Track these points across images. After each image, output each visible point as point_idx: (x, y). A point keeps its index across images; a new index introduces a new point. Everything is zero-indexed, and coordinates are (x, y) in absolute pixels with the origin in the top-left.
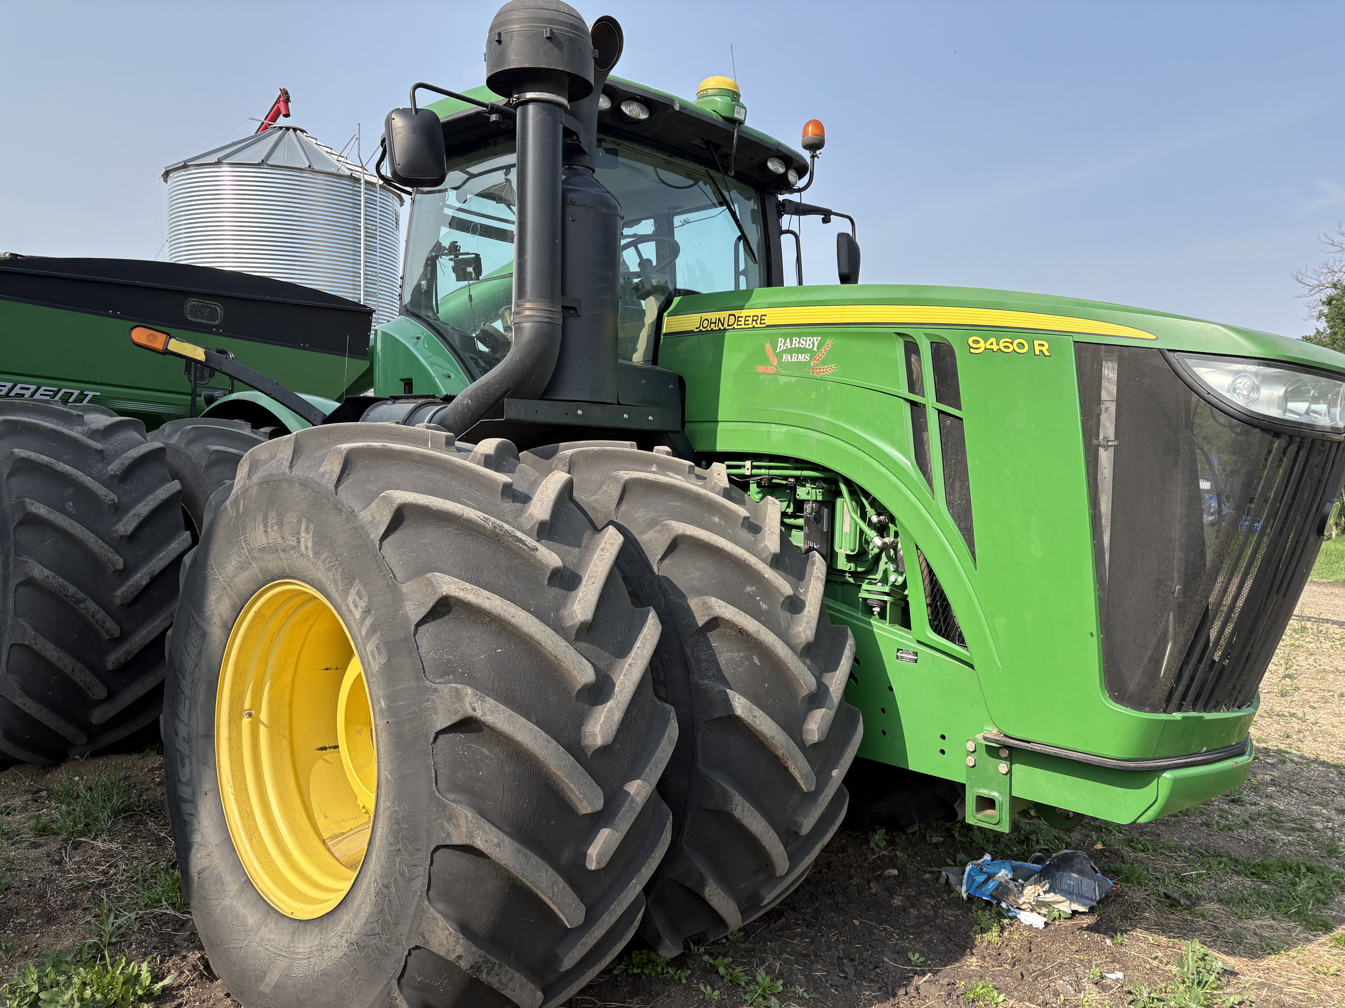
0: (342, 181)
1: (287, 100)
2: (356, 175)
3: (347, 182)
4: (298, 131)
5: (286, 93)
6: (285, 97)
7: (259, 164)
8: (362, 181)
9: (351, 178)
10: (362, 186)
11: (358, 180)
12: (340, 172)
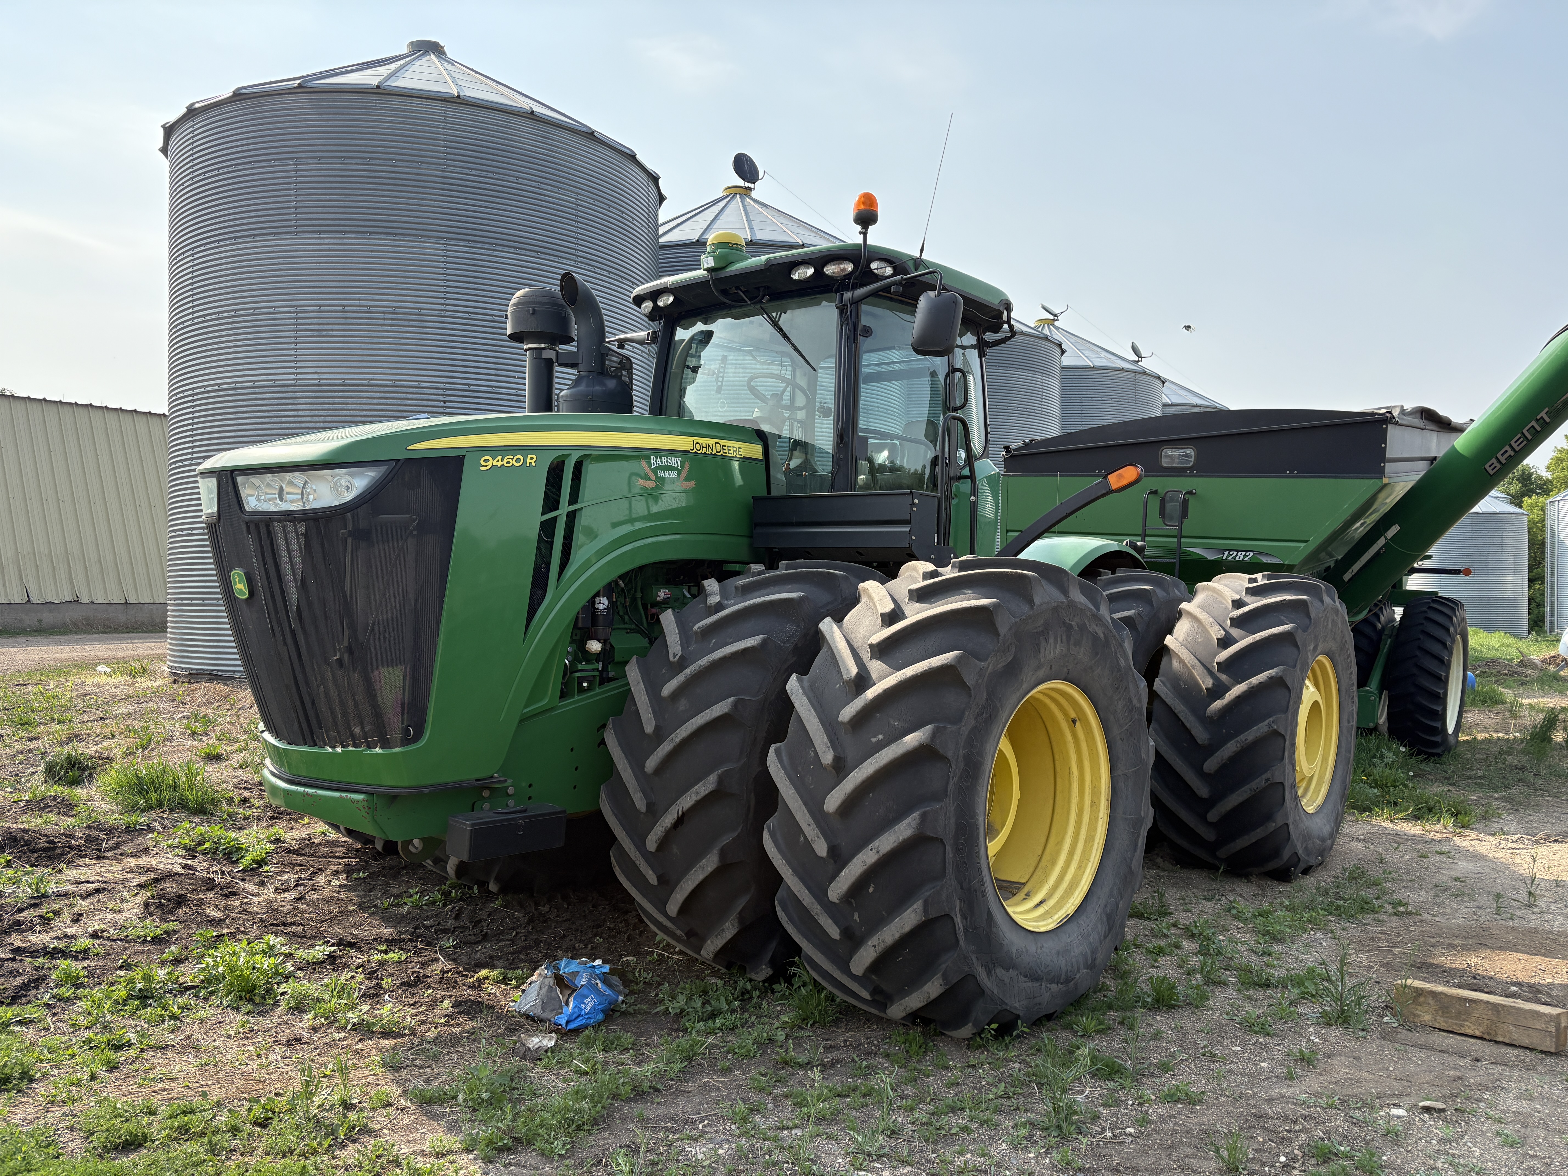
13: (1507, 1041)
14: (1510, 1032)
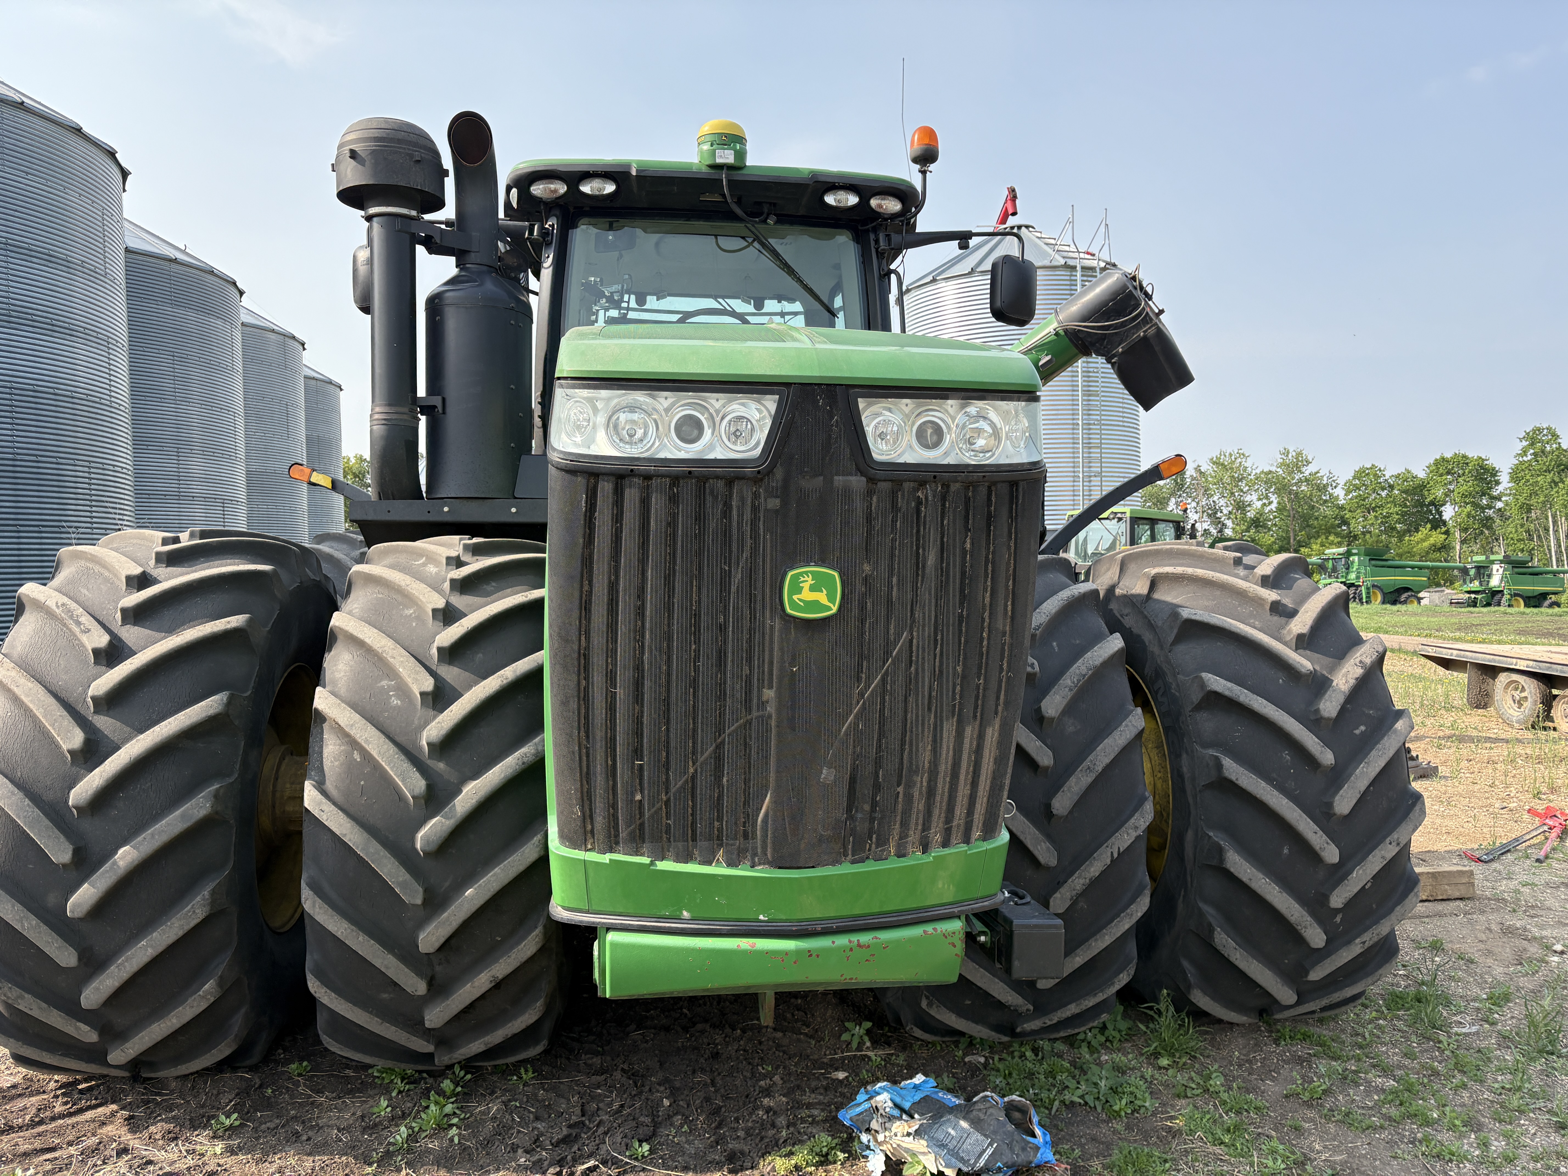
0: (1057, 273)
1: (1014, 198)
2: (1071, 263)
3: (1063, 273)
4: (1023, 228)
5: (1013, 190)
6: (1013, 196)
7: (969, 273)
8: (1078, 268)
9: (1066, 266)
10: (1079, 274)
11: (1074, 268)
12: (1054, 263)
13: (1445, 897)
14: (1446, 890)
